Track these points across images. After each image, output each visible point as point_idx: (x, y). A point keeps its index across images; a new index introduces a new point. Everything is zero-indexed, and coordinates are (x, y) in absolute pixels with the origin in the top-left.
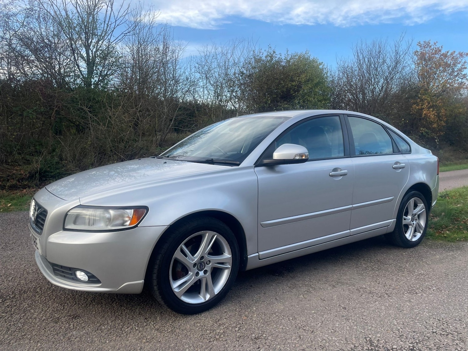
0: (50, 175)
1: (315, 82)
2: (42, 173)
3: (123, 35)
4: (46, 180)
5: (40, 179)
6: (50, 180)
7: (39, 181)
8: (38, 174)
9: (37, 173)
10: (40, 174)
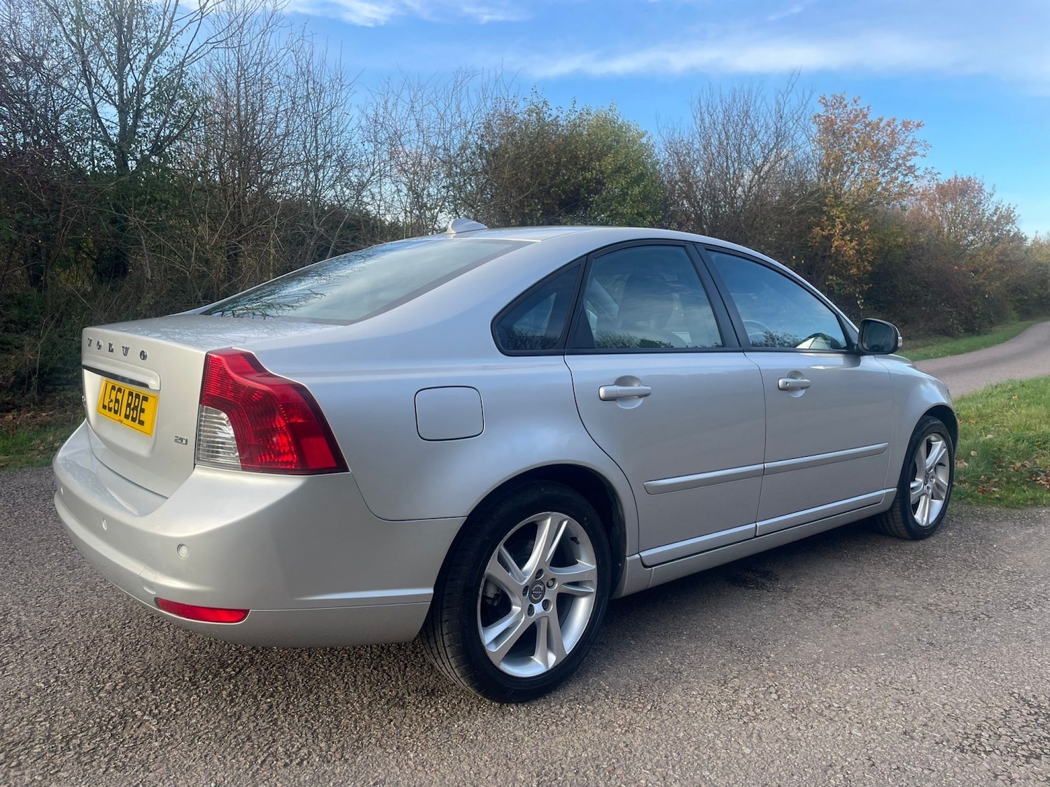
0: (65, 379)
1: (634, 174)
2: (45, 373)
4: (55, 390)
5: (41, 390)
6: (63, 390)
7: (38, 393)
8: (36, 376)
9: (35, 373)
10: (40, 376)
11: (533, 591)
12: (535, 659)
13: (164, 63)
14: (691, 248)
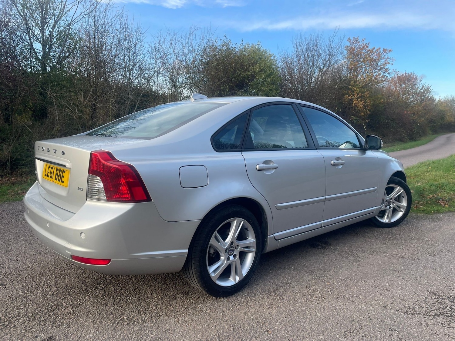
0: (21, 163)
1: (268, 72)
2: (13, 161)
3: (82, 16)
4: (17, 168)
6: (21, 168)
7: (10, 169)
8: (9, 162)
9: (8, 161)
10: (11, 162)
11: (229, 251)
12: (230, 279)
13: (62, 24)
14: (294, 105)
